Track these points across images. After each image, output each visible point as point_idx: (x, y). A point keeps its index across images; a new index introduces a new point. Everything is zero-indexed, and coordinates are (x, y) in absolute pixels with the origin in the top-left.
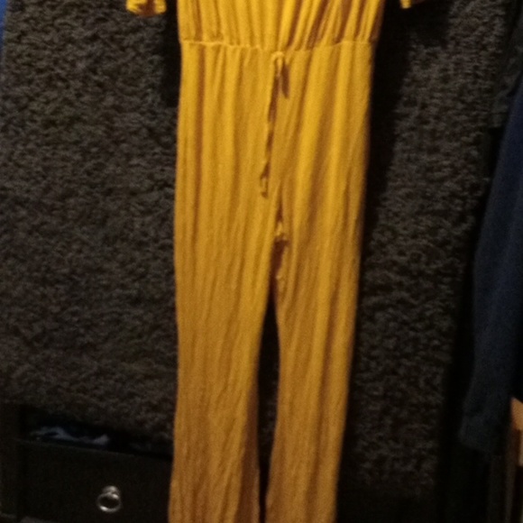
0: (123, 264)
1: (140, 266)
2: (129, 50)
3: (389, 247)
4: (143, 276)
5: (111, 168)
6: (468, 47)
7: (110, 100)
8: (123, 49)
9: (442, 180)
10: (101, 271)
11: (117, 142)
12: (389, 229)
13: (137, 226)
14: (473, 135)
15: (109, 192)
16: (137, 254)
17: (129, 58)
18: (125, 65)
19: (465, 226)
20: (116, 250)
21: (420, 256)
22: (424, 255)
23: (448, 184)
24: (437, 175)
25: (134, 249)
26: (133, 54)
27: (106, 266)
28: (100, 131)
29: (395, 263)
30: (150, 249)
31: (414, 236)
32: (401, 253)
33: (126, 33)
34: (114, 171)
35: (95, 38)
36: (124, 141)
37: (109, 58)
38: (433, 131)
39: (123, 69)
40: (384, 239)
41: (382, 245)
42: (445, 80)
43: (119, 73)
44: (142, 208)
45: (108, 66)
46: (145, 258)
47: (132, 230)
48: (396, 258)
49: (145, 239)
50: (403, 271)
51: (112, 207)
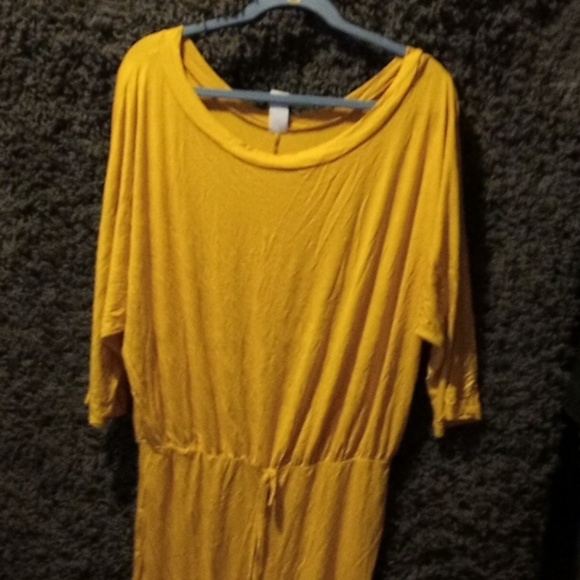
0: (66, 524)
1: (91, 525)
2: (77, 227)
3: (447, 497)
4: (95, 539)
5: (51, 387)
6: (545, 234)
7: (50, 293)
8: (69, 225)
9: (516, 407)
10: (35, 535)
11: (60, 352)
12: (444, 472)
13: (88, 468)
14: (555, 349)
15: (47, 421)
16: (86, 507)
17: (78, 238)
18: (74, 247)
19: (546, 469)
20: (56, 503)
21: (489, 510)
22: (495, 509)
23: (522, 412)
24: (510, 400)
25: (83, 500)
26: (84, 232)
27: (42, 526)
28: (35, 336)
29: (455, 519)
30: (107, 500)
31: (481, 482)
32: (463, 506)
33: (75, 205)
34: (56, 391)
35: (29, 210)
36: (70, 350)
37: (50, 238)
38: (502, 343)
39: (70, 253)
40: (439, 487)
41: (436, 495)
42: (515, 275)
43: (64, 257)
44: (94, 442)
45: (49, 248)
46: (97, 513)
47: (79, 473)
48: (455, 512)
49: (99, 487)
50: (467, 530)
51: (51, 442)
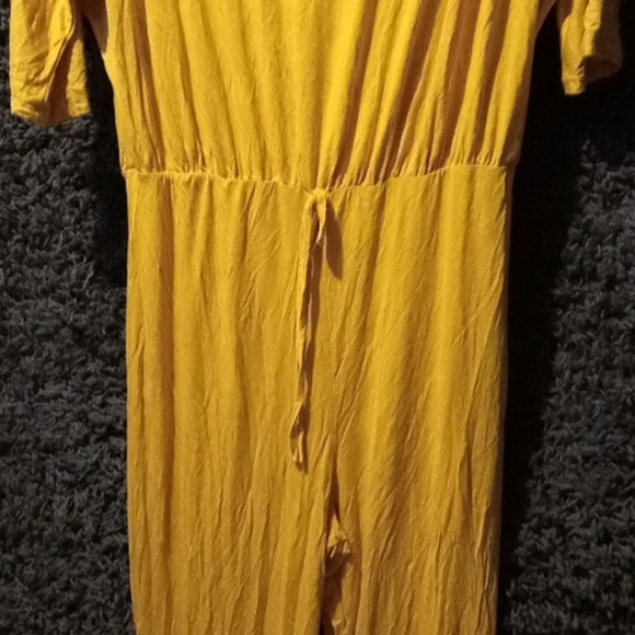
0: (34, 586)
1: (67, 588)
2: (29, 182)
3: (556, 560)
4: (73, 607)
8: (19, 181)
12: (550, 523)
13: (60, 513)
16: (61, 562)
17: (30, 198)
18: (26, 209)
20: (20, 559)
21: (618, 579)
22: (626, 577)
25: (55, 555)
26: (38, 188)
29: (567, 592)
30: (86, 554)
31: (605, 538)
32: (580, 572)
33: (23, 152)
34: (12, 409)
36: (29, 353)
39: (21, 218)
40: (544, 544)
41: (537, 555)
43: (13, 225)
44: (67, 477)
46: (76, 572)
47: (48, 519)
48: (568, 582)
49: (75, 537)
50: (585, 607)
